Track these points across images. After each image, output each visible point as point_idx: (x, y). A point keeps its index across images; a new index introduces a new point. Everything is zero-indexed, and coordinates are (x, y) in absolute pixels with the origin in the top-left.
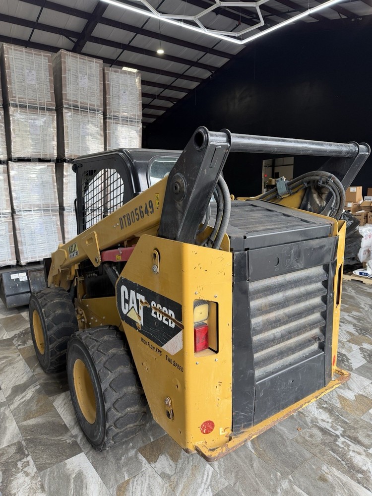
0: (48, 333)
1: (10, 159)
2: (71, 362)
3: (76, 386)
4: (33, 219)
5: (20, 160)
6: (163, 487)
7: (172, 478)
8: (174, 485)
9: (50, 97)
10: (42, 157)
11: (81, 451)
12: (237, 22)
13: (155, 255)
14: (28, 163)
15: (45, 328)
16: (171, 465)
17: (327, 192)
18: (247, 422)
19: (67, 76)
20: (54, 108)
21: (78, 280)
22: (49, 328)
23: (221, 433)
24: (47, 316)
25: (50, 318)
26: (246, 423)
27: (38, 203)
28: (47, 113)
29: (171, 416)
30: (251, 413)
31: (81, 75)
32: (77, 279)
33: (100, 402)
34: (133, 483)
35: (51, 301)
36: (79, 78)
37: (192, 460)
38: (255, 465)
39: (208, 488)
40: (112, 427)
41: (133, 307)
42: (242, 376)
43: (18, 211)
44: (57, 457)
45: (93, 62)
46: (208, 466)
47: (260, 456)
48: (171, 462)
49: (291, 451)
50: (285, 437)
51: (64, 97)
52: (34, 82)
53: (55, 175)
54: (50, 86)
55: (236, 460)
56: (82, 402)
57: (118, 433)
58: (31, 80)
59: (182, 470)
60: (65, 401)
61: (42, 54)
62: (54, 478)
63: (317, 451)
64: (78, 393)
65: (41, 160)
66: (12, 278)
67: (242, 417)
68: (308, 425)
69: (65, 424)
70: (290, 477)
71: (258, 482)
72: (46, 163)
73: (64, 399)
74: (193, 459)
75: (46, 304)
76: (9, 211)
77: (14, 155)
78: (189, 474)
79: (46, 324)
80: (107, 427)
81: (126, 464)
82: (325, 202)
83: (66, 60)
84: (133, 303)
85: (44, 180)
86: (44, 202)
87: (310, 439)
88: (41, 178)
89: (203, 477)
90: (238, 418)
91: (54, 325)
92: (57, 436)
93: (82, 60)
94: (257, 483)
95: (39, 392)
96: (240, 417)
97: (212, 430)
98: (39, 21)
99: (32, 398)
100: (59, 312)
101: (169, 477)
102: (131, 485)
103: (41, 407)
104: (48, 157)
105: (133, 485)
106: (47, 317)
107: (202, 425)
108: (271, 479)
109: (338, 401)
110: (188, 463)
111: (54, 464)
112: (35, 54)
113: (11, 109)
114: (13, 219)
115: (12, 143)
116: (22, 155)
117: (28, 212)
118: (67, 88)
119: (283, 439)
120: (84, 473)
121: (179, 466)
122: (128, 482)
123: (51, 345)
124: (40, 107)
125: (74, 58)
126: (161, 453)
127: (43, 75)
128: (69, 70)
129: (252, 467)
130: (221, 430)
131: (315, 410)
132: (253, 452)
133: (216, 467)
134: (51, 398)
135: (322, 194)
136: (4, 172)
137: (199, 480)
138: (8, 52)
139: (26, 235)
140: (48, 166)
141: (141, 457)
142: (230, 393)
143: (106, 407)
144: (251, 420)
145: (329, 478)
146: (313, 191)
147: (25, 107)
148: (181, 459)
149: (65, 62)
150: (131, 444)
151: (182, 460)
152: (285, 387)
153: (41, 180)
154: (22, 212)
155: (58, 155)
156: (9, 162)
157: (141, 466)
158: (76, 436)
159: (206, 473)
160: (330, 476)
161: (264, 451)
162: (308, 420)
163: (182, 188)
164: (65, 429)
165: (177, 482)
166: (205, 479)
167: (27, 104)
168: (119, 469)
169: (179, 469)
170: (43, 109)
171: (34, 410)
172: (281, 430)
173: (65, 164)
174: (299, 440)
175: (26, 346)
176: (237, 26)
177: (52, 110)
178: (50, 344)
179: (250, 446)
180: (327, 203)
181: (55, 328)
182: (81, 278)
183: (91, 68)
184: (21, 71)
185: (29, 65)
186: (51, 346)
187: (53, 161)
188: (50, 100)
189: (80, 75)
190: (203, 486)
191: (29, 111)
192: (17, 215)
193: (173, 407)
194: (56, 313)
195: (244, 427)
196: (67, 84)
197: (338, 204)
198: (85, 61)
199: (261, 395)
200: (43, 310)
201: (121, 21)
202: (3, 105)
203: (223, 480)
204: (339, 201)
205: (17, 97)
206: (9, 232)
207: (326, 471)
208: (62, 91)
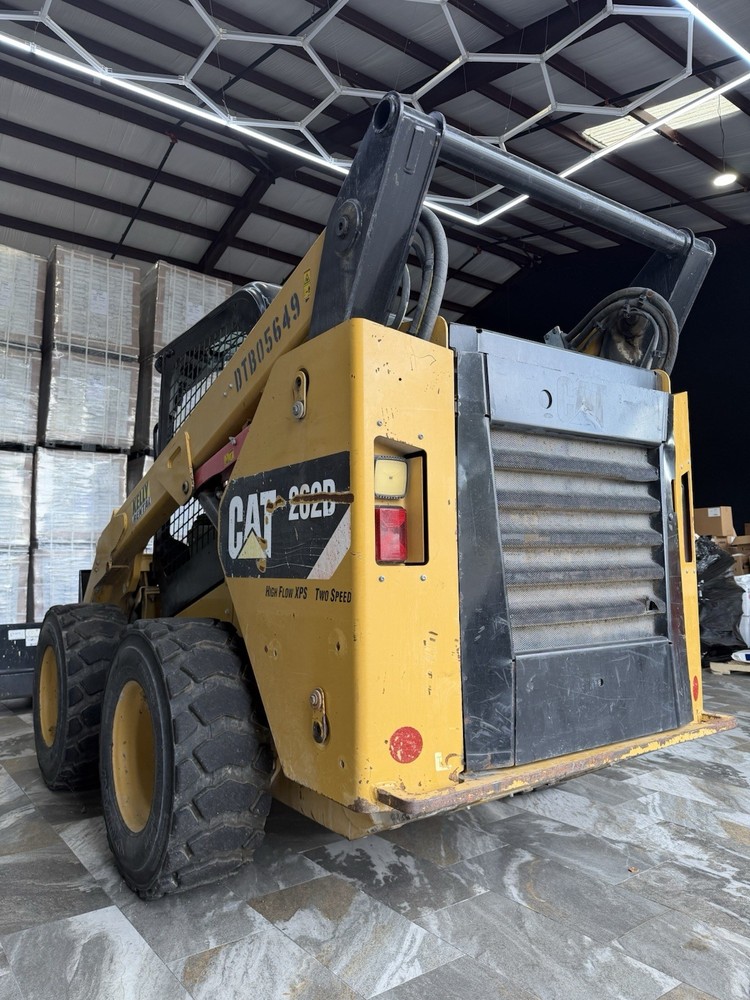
0: (69, 679)
1: (41, 442)
2: (109, 704)
3: (117, 763)
4: (71, 562)
5: (61, 446)
6: (301, 961)
7: (325, 946)
8: (329, 957)
9: (130, 339)
10: (103, 442)
11: (109, 903)
12: (474, 250)
13: (299, 381)
14: (75, 453)
15: (64, 671)
16: (324, 926)
17: (642, 332)
18: (500, 749)
19: (165, 304)
20: (136, 357)
21: (146, 593)
22: (73, 669)
23: (439, 768)
24: (71, 642)
25: (77, 650)
26: (496, 752)
27: (85, 530)
28: (121, 365)
29: (323, 734)
30: (509, 726)
31: (192, 304)
32: (143, 590)
33: (163, 747)
34: (228, 953)
35: (85, 618)
36: (188, 308)
37: (377, 918)
38: (528, 925)
39: (412, 961)
40: (187, 808)
41: (252, 530)
42: (483, 628)
43: (43, 544)
44: (51, 913)
45: (215, 284)
46: (414, 926)
47: (539, 910)
48: (324, 921)
49: (615, 903)
50: (599, 882)
51: (156, 339)
52: (104, 311)
53: (125, 477)
54: (133, 319)
55: (482, 917)
56: (125, 797)
57: (200, 833)
58: (100, 306)
59: (351, 934)
60: (86, 831)
61: (124, 266)
62: (35, 945)
63: (678, 902)
64: (119, 779)
65: (100, 449)
66: (10, 638)
67: (487, 734)
68: (653, 864)
69: (80, 864)
70: (615, 943)
71: (537, 951)
72: (110, 455)
73: (87, 828)
74: (378, 915)
75: (72, 623)
76: (26, 541)
77: (51, 435)
78: (367, 939)
79: (67, 660)
80: (176, 805)
81: (213, 924)
82: (640, 352)
83: (166, 278)
84: (252, 522)
85: (102, 486)
86: (97, 528)
87: (660, 885)
88: (98, 482)
89: (400, 943)
90: (477, 736)
91: (84, 665)
92: (57, 881)
93: (196, 281)
94: (535, 955)
95: (31, 818)
96: (481, 732)
97: (416, 755)
98: (124, 243)
99: (13, 827)
100: (97, 639)
101: (317, 944)
102: (222, 957)
103: (31, 839)
104: (116, 444)
105: (227, 957)
106: (71, 646)
107: (393, 737)
108: (569, 947)
109: (720, 828)
110: (366, 921)
111: (39, 923)
112: (110, 265)
113: (57, 354)
114: (31, 559)
115: (50, 413)
116: (65, 438)
117: (63, 547)
118: (164, 325)
119: (595, 884)
120: (112, 936)
121: (343, 927)
122: (216, 951)
123: (72, 708)
124: (109, 354)
125: (181, 276)
126: (301, 906)
127: (122, 300)
128: (170, 295)
129: (521, 927)
130: (439, 757)
131: (669, 842)
132: (524, 904)
133: (434, 928)
134: (58, 827)
135: (634, 337)
136: (26, 467)
137: (392, 950)
138: (63, 258)
139: (52, 594)
140: (113, 461)
141: (251, 912)
142: (454, 664)
143: (176, 755)
144: (507, 746)
145: (713, 944)
146: (615, 338)
147: (83, 351)
148: (349, 915)
149: (163, 281)
150: (231, 894)
151: (352, 918)
152: (585, 691)
153: (96, 486)
154: (51, 546)
155: (134, 442)
156: (40, 449)
157: (252, 926)
158: (103, 882)
159: (408, 937)
160: (713, 942)
161: (551, 903)
162: (654, 857)
163: (351, 221)
164: (80, 870)
165: (336, 952)
166: (405, 946)
167: (87, 348)
168: (197, 931)
169: (342, 932)
170: (116, 357)
171: (14, 844)
172: (589, 871)
173: (147, 458)
174: (633, 884)
175: (18, 756)
176: (475, 255)
177: (133, 360)
178: (70, 706)
179: (515, 896)
180: (644, 353)
181: (86, 671)
182: (153, 588)
183: (210, 293)
184: (82, 291)
185: (98, 282)
186: (71, 710)
187: (125, 452)
188: (130, 343)
189: (189, 304)
190: (400, 958)
191: (89, 359)
192: (41, 552)
193: (329, 711)
194: (91, 640)
195: (492, 761)
196: (165, 317)
197: (666, 343)
198: (200, 282)
199: (530, 688)
200: (64, 633)
201: (270, 244)
202: (42, 347)
203: (449, 948)
204: (666, 335)
205: (70, 334)
206: (20, 585)
207: (705, 934)
208: (153, 327)
